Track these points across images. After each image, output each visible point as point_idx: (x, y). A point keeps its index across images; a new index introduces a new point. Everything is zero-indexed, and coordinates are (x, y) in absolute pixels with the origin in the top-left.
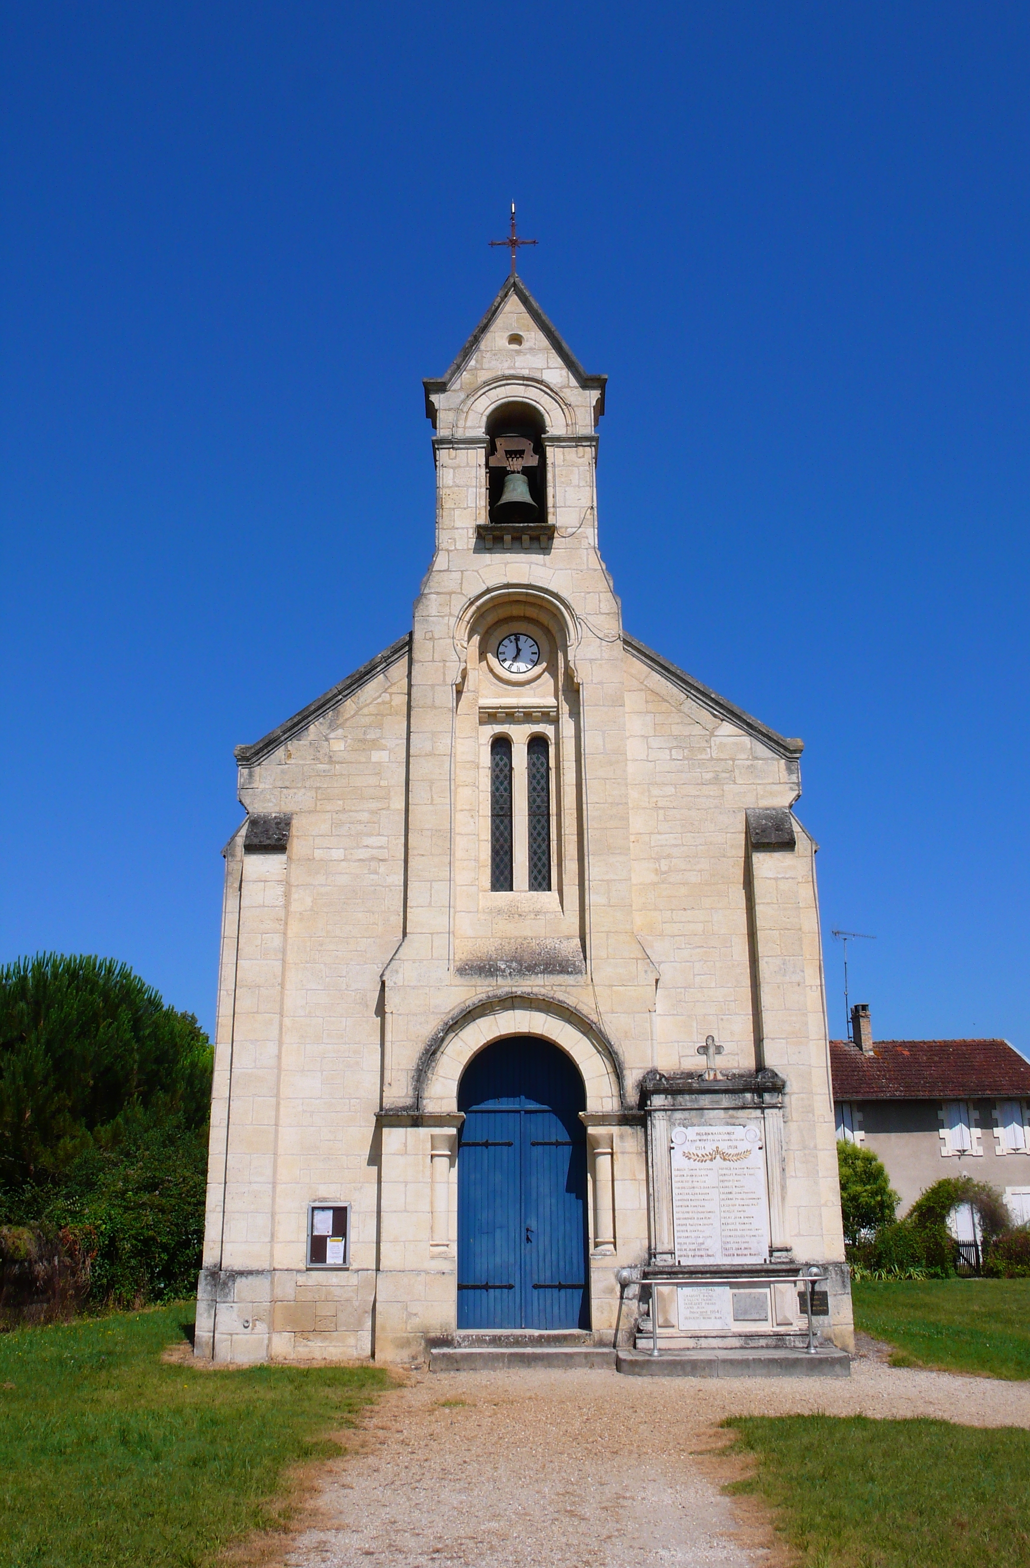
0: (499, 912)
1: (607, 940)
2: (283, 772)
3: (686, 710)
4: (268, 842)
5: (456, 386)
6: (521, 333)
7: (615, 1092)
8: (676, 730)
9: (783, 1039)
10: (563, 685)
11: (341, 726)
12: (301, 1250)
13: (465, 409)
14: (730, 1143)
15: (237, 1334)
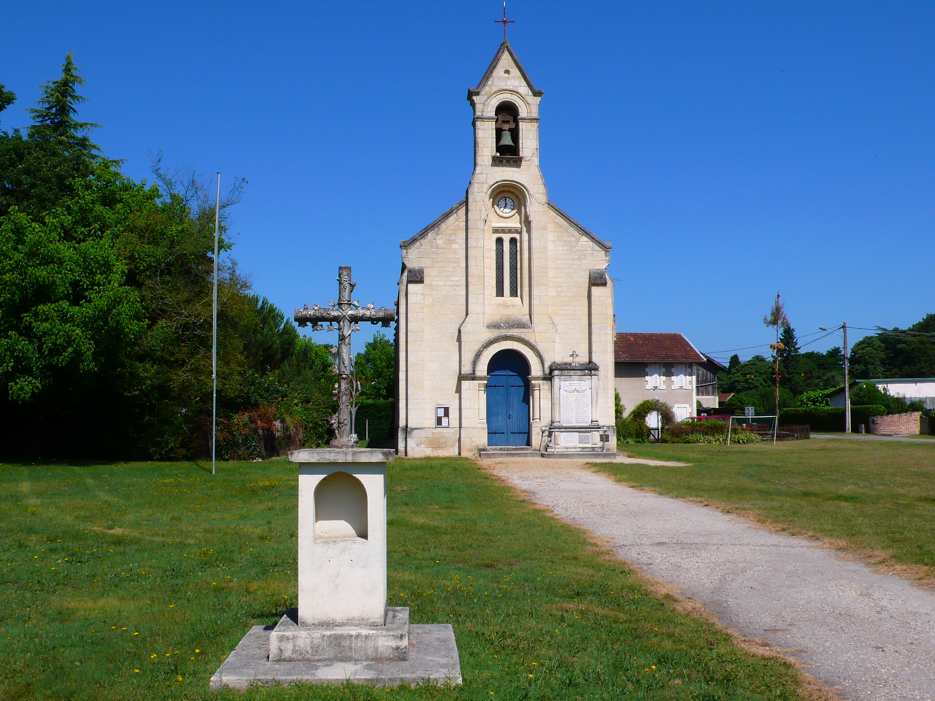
0: (500, 305)
1: (539, 317)
2: (419, 252)
3: (569, 231)
4: (417, 279)
5: (483, 93)
6: (509, 69)
7: (541, 369)
8: (566, 239)
9: (599, 352)
10: (524, 221)
11: (441, 234)
12: (433, 421)
13: (487, 104)
14: (580, 387)
15: (414, 448)
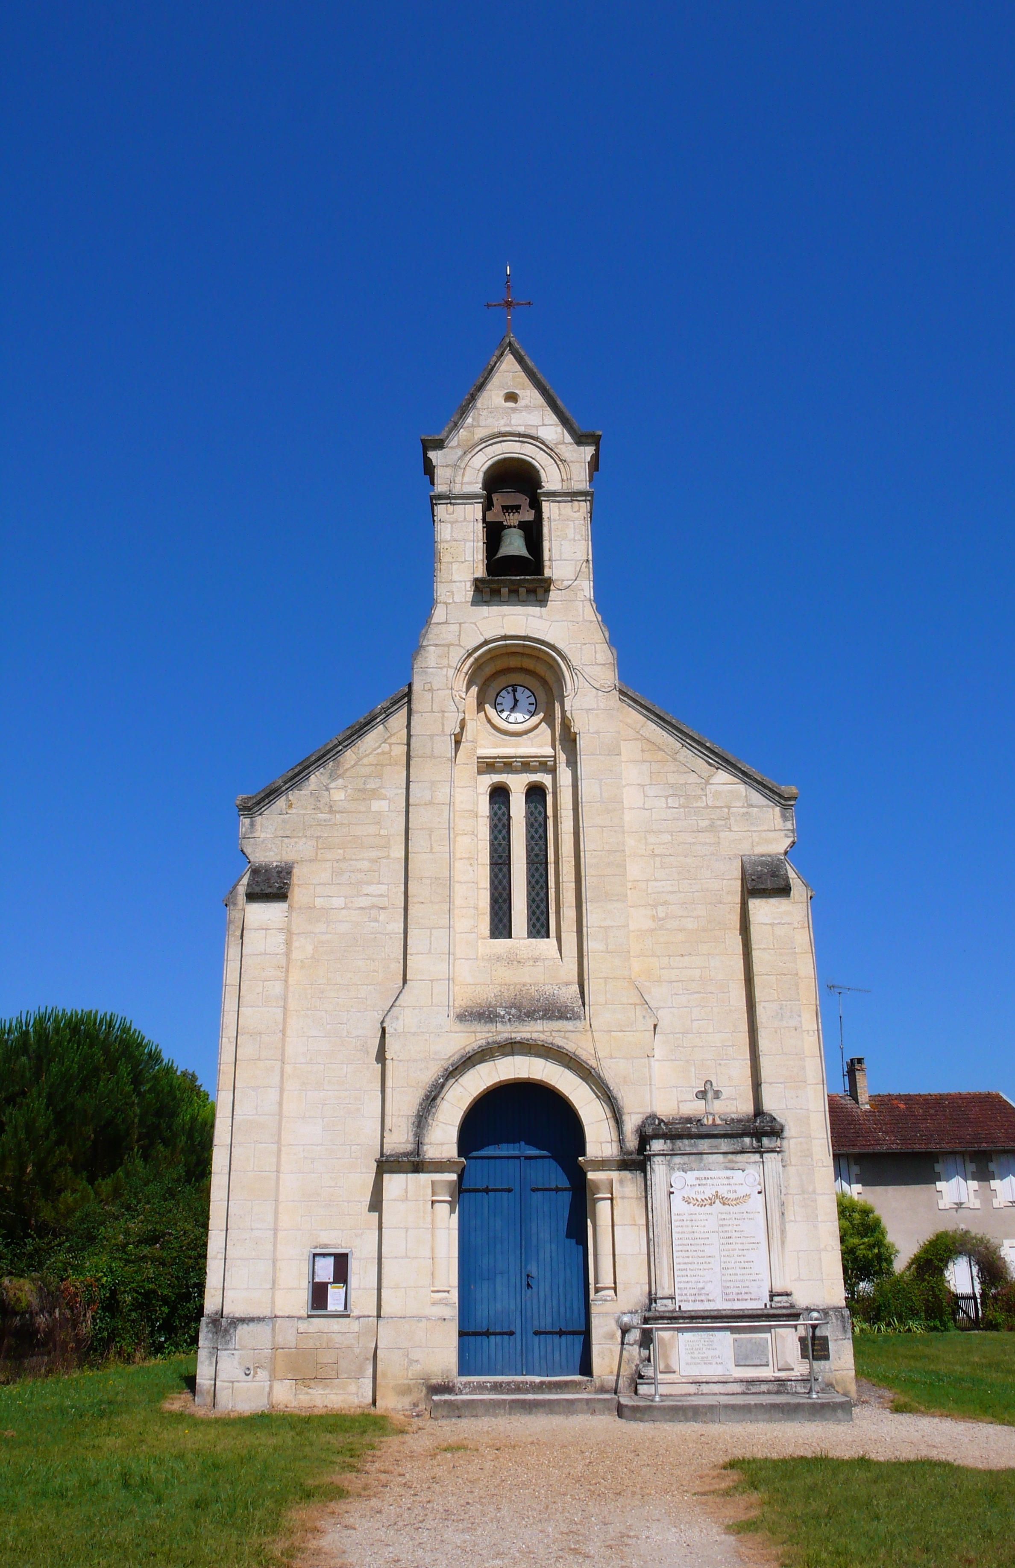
0: (499, 959)
1: (606, 986)
2: (284, 821)
3: (681, 759)
4: (269, 890)
5: (454, 443)
6: (516, 391)
7: (615, 1137)
8: (672, 778)
9: (781, 1083)
10: (560, 735)
11: (341, 776)
12: (302, 1297)
13: (463, 466)
14: (729, 1188)
15: (238, 1381)
